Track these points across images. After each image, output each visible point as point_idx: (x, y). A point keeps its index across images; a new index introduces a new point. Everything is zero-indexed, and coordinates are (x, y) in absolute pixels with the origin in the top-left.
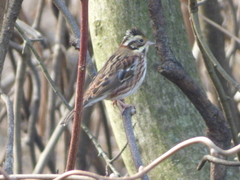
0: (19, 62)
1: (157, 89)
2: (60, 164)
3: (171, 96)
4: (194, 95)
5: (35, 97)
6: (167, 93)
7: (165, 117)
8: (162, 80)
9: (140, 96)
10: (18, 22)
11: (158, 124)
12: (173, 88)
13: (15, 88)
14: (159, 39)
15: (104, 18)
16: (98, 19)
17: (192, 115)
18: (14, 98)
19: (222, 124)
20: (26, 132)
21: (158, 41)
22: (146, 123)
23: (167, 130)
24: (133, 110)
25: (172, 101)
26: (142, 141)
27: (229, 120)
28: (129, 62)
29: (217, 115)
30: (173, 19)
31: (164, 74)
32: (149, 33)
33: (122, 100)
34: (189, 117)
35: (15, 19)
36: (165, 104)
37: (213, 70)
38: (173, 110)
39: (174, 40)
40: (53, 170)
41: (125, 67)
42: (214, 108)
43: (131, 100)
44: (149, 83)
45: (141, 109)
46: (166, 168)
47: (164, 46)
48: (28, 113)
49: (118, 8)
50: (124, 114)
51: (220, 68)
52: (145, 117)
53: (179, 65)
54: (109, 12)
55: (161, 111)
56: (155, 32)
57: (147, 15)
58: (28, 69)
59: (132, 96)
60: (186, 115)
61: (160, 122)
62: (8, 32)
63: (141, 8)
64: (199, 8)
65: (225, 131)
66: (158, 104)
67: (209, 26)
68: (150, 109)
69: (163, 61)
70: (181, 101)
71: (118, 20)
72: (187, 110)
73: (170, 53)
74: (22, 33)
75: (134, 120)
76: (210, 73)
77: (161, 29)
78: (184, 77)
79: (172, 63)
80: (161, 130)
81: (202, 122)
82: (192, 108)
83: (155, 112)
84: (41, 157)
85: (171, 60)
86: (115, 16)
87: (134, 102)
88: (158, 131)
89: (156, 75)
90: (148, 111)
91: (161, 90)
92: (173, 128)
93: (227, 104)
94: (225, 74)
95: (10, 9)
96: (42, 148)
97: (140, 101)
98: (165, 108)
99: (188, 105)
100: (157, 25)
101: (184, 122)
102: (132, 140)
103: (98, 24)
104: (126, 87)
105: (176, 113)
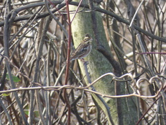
0: (49, 47)
2: (64, 82)
3: (101, 57)
4: (109, 58)
5: (54, 59)
7: (99, 65)
8: (98, 52)
9: (90, 58)
10: (48, 33)
12: (102, 55)
13: (47, 56)
14: (96, 38)
15: (77, 31)
16: (75, 31)
17: (108, 64)
18: (47, 59)
19: (118, 67)
20: (52, 71)
22: (93, 67)
23: (100, 69)
24: (87, 63)
25: (101, 59)
26: (91, 74)
30: (101, 31)
31: (98, 50)
35: (46, 32)
36: (99, 60)
38: (102, 62)
39: (102, 38)
40: (62, 85)
42: (116, 62)
44: (93, 53)
45: (91, 62)
46: (100, 83)
47: (98, 40)
48: (52, 65)
49: (82, 27)
50: (84, 64)
52: (92, 65)
53: (103, 47)
54: (79, 29)
55: (98, 63)
56: (95, 35)
57: (92, 30)
58: (52, 49)
59: (87, 58)
60: (106, 64)
61: (97, 67)
62: (44, 36)
63: (90, 27)
64: (110, 27)
65: (119, 69)
66: (97, 61)
67: (114, 33)
68: (94, 62)
69: (98, 46)
70: (104, 59)
72: (106, 62)
73: (100, 43)
75: (88, 66)
77: (97, 34)
78: (105, 51)
81: (112, 67)
82: (108, 62)
83: (96, 63)
84: (57, 80)
85: (100, 45)
86: (81, 30)
87: (88, 60)
88: (97, 70)
89: (95, 50)
91: (97, 56)
92: (102, 69)
94: (119, 50)
95: (44, 29)
96: (57, 77)
97: (90, 60)
100: (95, 33)
101: (106, 66)
102: (88, 74)
103: (75, 33)
105: (103, 64)
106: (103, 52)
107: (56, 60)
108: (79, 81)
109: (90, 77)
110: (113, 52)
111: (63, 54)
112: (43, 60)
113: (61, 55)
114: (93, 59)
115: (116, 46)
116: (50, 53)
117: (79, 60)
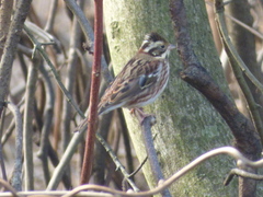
0: (30, 69)
1: (181, 97)
2: (76, 178)
3: (196, 104)
4: (221, 104)
5: (48, 106)
6: (191, 101)
7: (190, 127)
8: (186, 87)
9: (162, 105)
10: (28, 23)
11: (181, 135)
12: (197, 95)
13: (26, 97)
14: (181, 41)
15: (122, 19)
16: (115, 20)
17: (219, 125)
18: (25, 107)
19: (250, 134)
20: (38, 144)
21: (180, 44)
22: (169, 134)
23: (191, 141)
24: (153, 120)
25: (197, 109)
26: (164, 154)
27: (259, 129)
28: (151, 67)
29: (245, 125)
30: (197, 19)
31: (186, 80)
32: (171, 35)
33: (141, 109)
34: (216, 127)
35: (23, 20)
36: (190, 112)
37: (241, 75)
38: (198, 119)
39: (199, 42)
40: (69, 186)
41: (147, 73)
42: (242, 117)
43: (152, 108)
44: (172, 90)
45: (163, 118)
47: (187, 50)
48: (40, 123)
49: (137, 8)
50: (142, 123)
51: (249, 73)
52: (167, 127)
53: (204, 70)
54: (127, 13)
55: (185, 121)
56: (176, 34)
57: (169, 15)
58: (40, 76)
59: (153, 104)
60: (212, 124)
61: (183, 132)
62: (15, 35)
63: (162, 8)
64: (226, 7)
65: (255, 142)
66: (182, 113)
67: (238, 27)
68: (173, 118)
69: (185, 66)
70: (207, 109)
71: (137, 21)
72: (213, 119)
73: (193, 57)
74: (32, 36)
75: (154, 130)
76: (238, 79)
77: (183, 31)
78: (209, 84)
79: (195, 68)
80: (184, 142)
81: (230, 133)
82: (219, 118)
83: (179, 121)
84: (55, 172)
85: (194, 65)
86: (134, 17)
87: (155, 111)
88: (182, 143)
89: (179, 81)
90: (170, 120)
91: (184, 97)
92: (198, 139)
93: (257, 112)
94: (254, 80)
95: (17, 11)
96: (56, 163)
97: (161, 110)
98: (189, 117)
99: (214, 114)
100: (178, 27)
101: (211, 132)
102: (154, 154)
103: (115, 26)
104: (148, 94)
105: (202, 123)
106: (203, 86)
107: (51, 112)
108: (126, 176)
109: (162, 164)
110: (235, 87)
111: (75, 91)
112: (11, 108)
113: (69, 93)
114: (170, 107)
115: (243, 67)
116: (32, 89)
117: (126, 112)
